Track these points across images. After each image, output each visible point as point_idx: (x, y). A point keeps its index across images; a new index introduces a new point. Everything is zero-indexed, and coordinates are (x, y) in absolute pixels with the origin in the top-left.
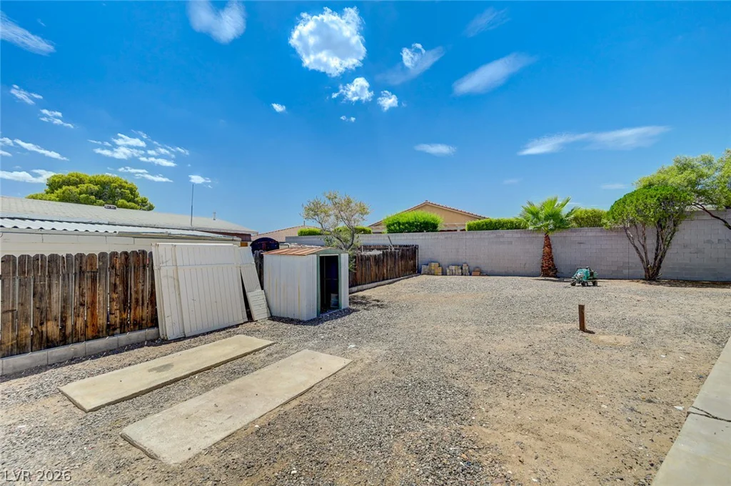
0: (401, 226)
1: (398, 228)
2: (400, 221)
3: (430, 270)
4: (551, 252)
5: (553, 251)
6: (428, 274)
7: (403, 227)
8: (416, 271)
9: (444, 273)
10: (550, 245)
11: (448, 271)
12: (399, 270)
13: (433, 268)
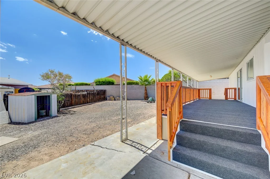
0: (100, 83)
1: (99, 83)
2: (100, 81)
3: (110, 99)
4: (147, 92)
5: (147, 91)
6: (109, 100)
7: (101, 83)
8: (105, 99)
9: (115, 100)
10: (146, 90)
11: (116, 99)
12: (96, 99)
13: (111, 98)
